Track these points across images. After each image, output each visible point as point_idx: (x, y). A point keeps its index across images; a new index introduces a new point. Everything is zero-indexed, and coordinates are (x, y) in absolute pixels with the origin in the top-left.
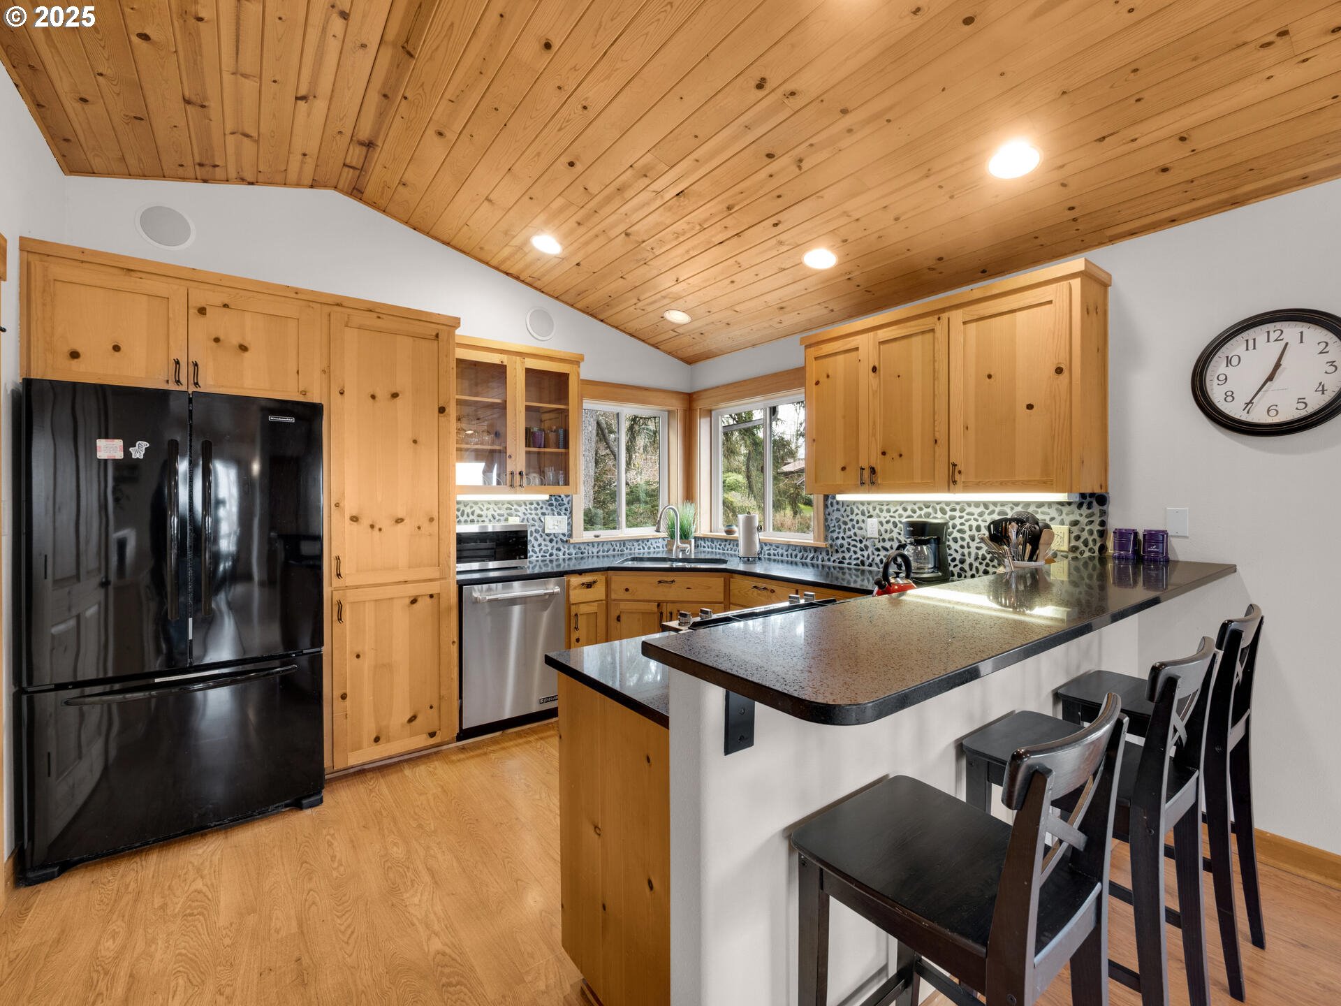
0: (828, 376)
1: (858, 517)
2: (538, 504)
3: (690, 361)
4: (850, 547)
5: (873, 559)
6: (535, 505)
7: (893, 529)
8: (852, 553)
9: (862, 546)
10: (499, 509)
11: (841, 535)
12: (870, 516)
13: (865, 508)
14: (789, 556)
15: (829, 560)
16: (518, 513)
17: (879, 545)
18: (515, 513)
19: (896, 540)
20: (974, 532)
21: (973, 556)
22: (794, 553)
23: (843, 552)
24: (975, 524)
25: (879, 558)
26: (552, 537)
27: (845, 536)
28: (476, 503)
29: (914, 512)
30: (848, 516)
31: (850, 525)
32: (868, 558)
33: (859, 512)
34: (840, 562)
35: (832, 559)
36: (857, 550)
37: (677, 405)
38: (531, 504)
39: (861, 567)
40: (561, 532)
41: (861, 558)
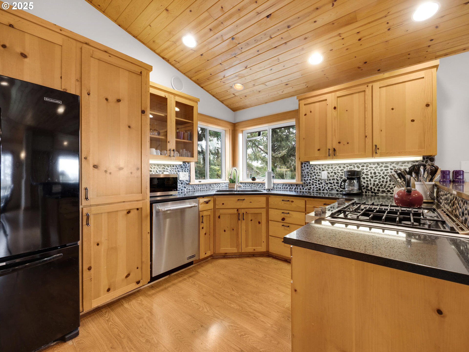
0: (311, 112)
1: (317, 171)
3: (234, 110)
4: (314, 183)
5: (325, 188)
6: (175, 167)
7: (334, 175)
8: (314, 186)
9: (319, 182)
10: (159, 168)
11: (309, 179)
12: (323, 170)
13: (321, 167)
14: (284, 188)
15: (303, 189)
16: (168, 170)
17: (328, 182)
18: (166, 170)
19: (336, 180)
20: (373, 175)
21: (372, 184)
22: (286, 187)
23: (310, 185)
24: (373, 172)
25: (328, 187)
26: (182, 182)
27: (311, 179)
29: (344, 168)
30: (312, 171)
31: (313, 174)
32: (322, 187)
33: (318, 169)
34: (309, 190)
35: (305, 189)
36: (317, 184)
37: (229, 128)
38: (173, 166)
39: (319, 191)
40: (186, 179)
41: (319, 187)
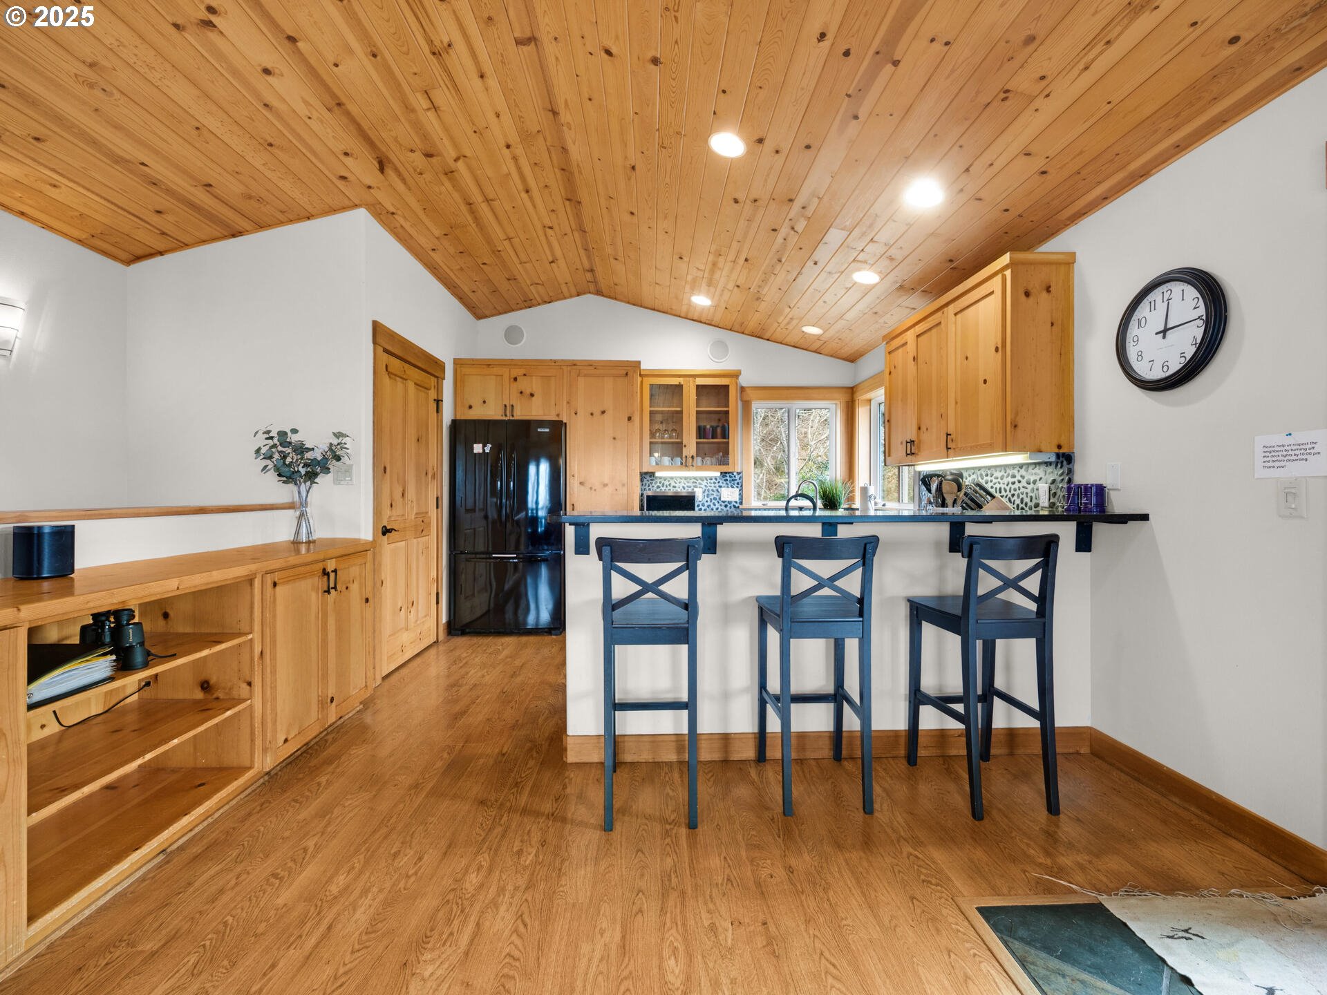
0: (895, 367)
2: (716, 479)
3: (852, 359)
6: (714, 480)
10: (688, 482)
16: (702, 486)
18: (699, 486)
26: (726, 503)
28: (672, 478)
37: (844, 397)
38: (711, 479)
40: (733, 500)
